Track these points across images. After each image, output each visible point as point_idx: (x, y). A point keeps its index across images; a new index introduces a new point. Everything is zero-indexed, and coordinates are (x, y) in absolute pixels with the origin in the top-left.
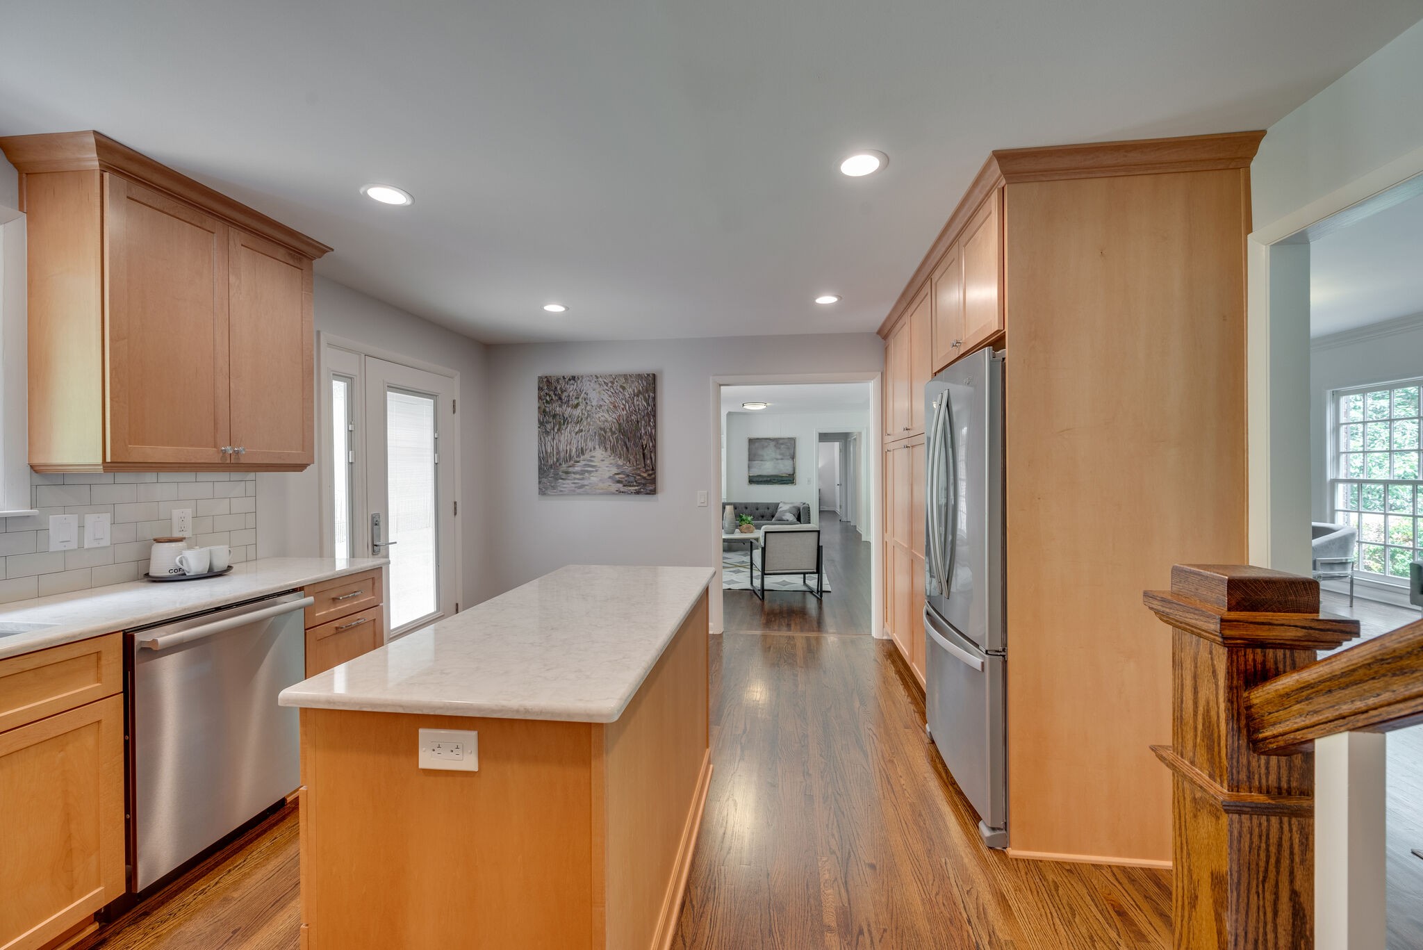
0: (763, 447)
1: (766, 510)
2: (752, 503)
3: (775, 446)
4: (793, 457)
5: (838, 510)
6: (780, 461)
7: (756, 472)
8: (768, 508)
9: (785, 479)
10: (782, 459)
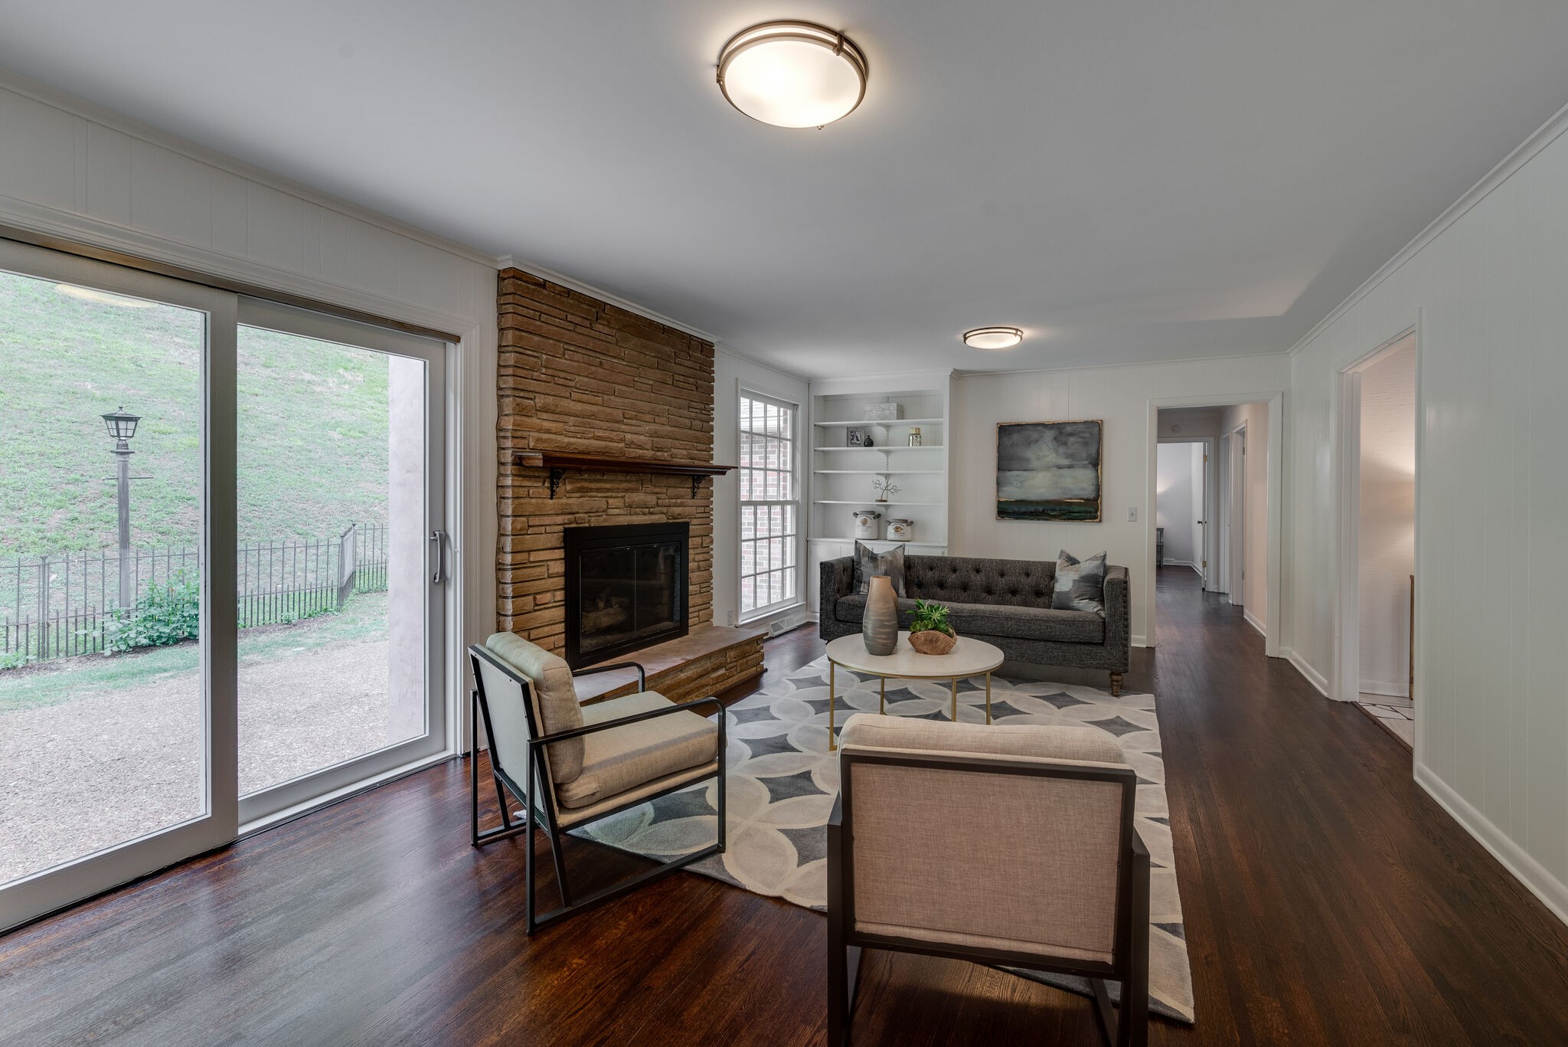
0: (1029, 443)
1: (1023, 579)
2: (991, 561)
3: (1055, 439)
4: (1096, 463)
5: (1199, 567)
6: (1066, 472)
7: (1013, 493)
8: (1028, 575)
9: (1076, 509)
10: (1070, 467)
